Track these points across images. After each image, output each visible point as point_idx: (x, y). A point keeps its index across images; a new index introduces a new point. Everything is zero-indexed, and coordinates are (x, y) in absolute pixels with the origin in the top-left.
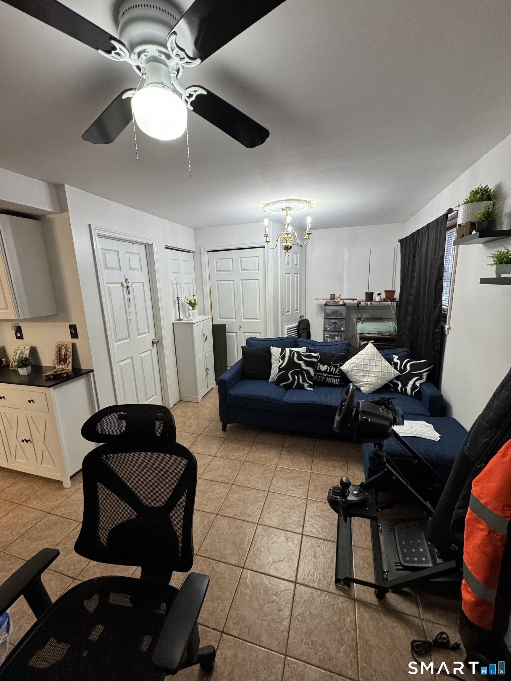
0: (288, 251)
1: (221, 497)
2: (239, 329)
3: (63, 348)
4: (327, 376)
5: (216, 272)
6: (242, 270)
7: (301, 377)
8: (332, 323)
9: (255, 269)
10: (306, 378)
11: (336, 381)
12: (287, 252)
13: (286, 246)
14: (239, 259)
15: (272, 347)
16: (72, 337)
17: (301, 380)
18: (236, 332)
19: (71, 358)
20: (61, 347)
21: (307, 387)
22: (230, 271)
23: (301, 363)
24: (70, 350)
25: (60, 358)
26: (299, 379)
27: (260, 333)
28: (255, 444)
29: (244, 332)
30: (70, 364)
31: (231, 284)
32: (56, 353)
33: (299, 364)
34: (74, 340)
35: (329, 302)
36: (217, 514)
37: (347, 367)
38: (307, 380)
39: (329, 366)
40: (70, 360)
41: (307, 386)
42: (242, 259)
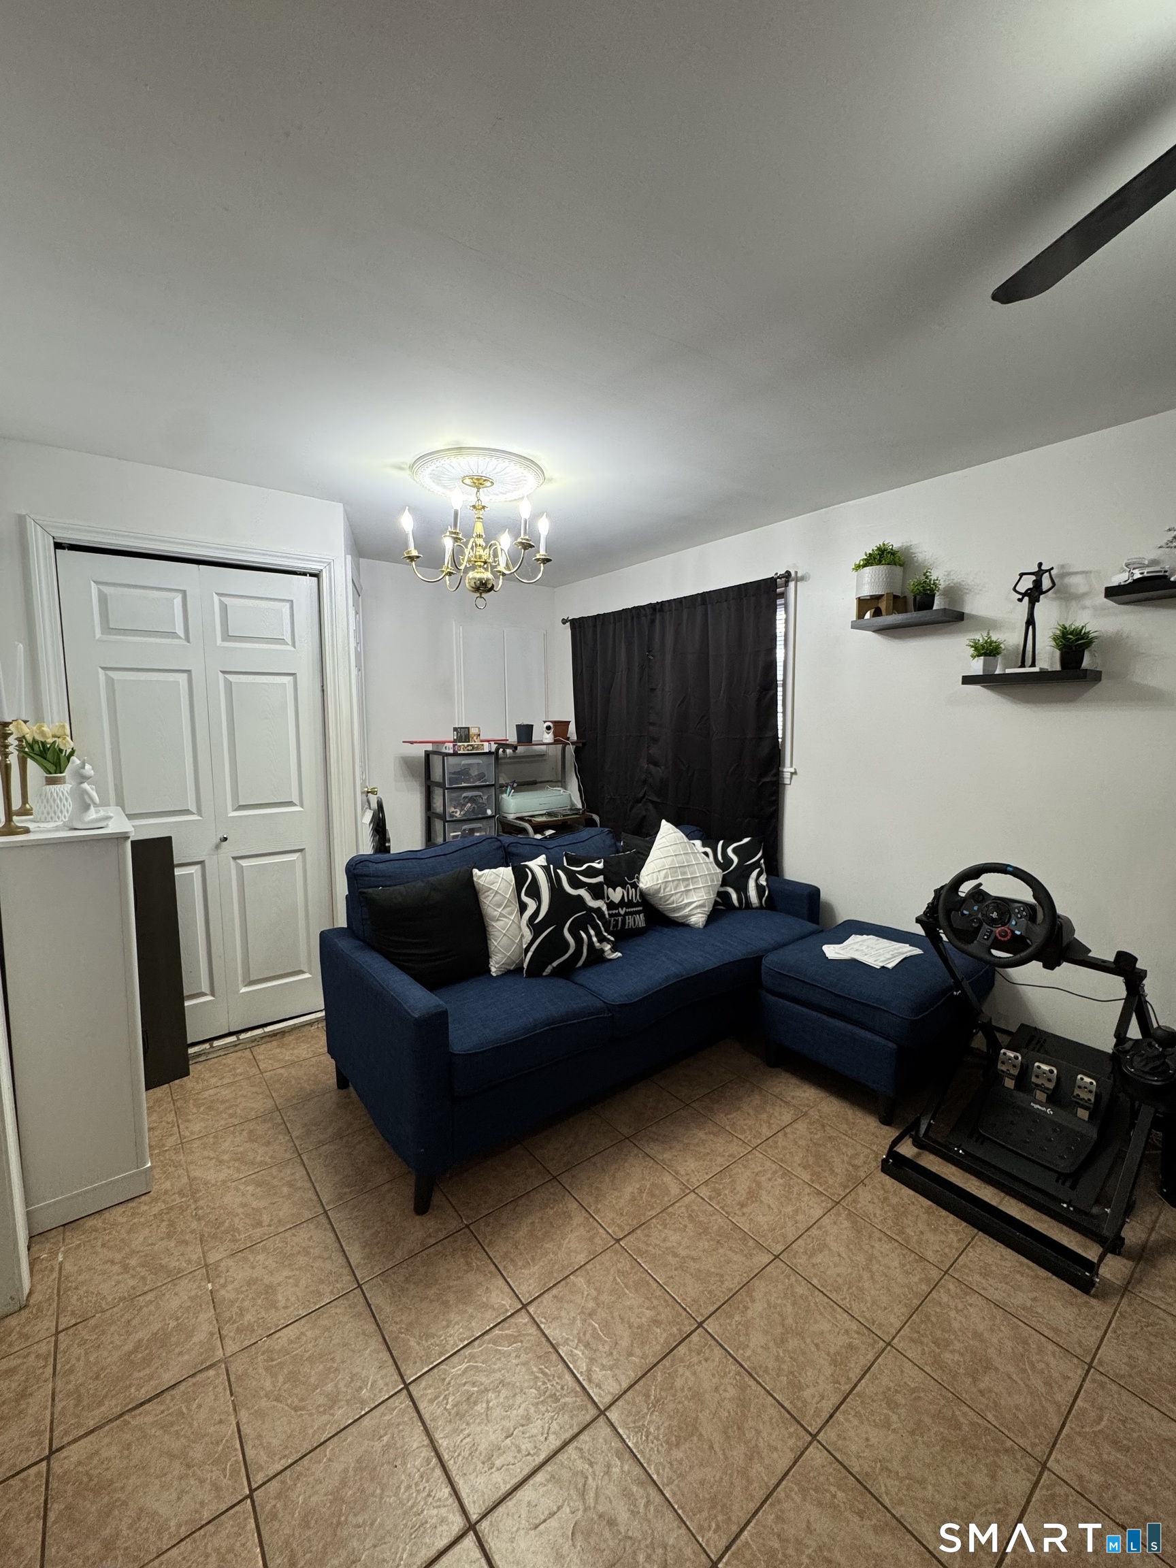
0: (483, 595)
2: (217, 847)
4: (627, 914)
6: (227, 637)
7: (592, 932)
8: (467, 800)
9: (281, 641)
10: (602, 929)
11: (640, 920)
12: (481, 597)
13: (480, 580)
14: (216, 598)
15: (475, 871)
17: (595, 939)
18: (202, 863)
21: (610, 952)
22: (173, 635)
23: (582, 892)
27: (301, 850)
29: (235, 858)
31: (178, 683)
33: (579, 897)
35: (460, 746)
38: (606, 934)
39: (624, 888)
41: (610, 949)
42: (226, 600)
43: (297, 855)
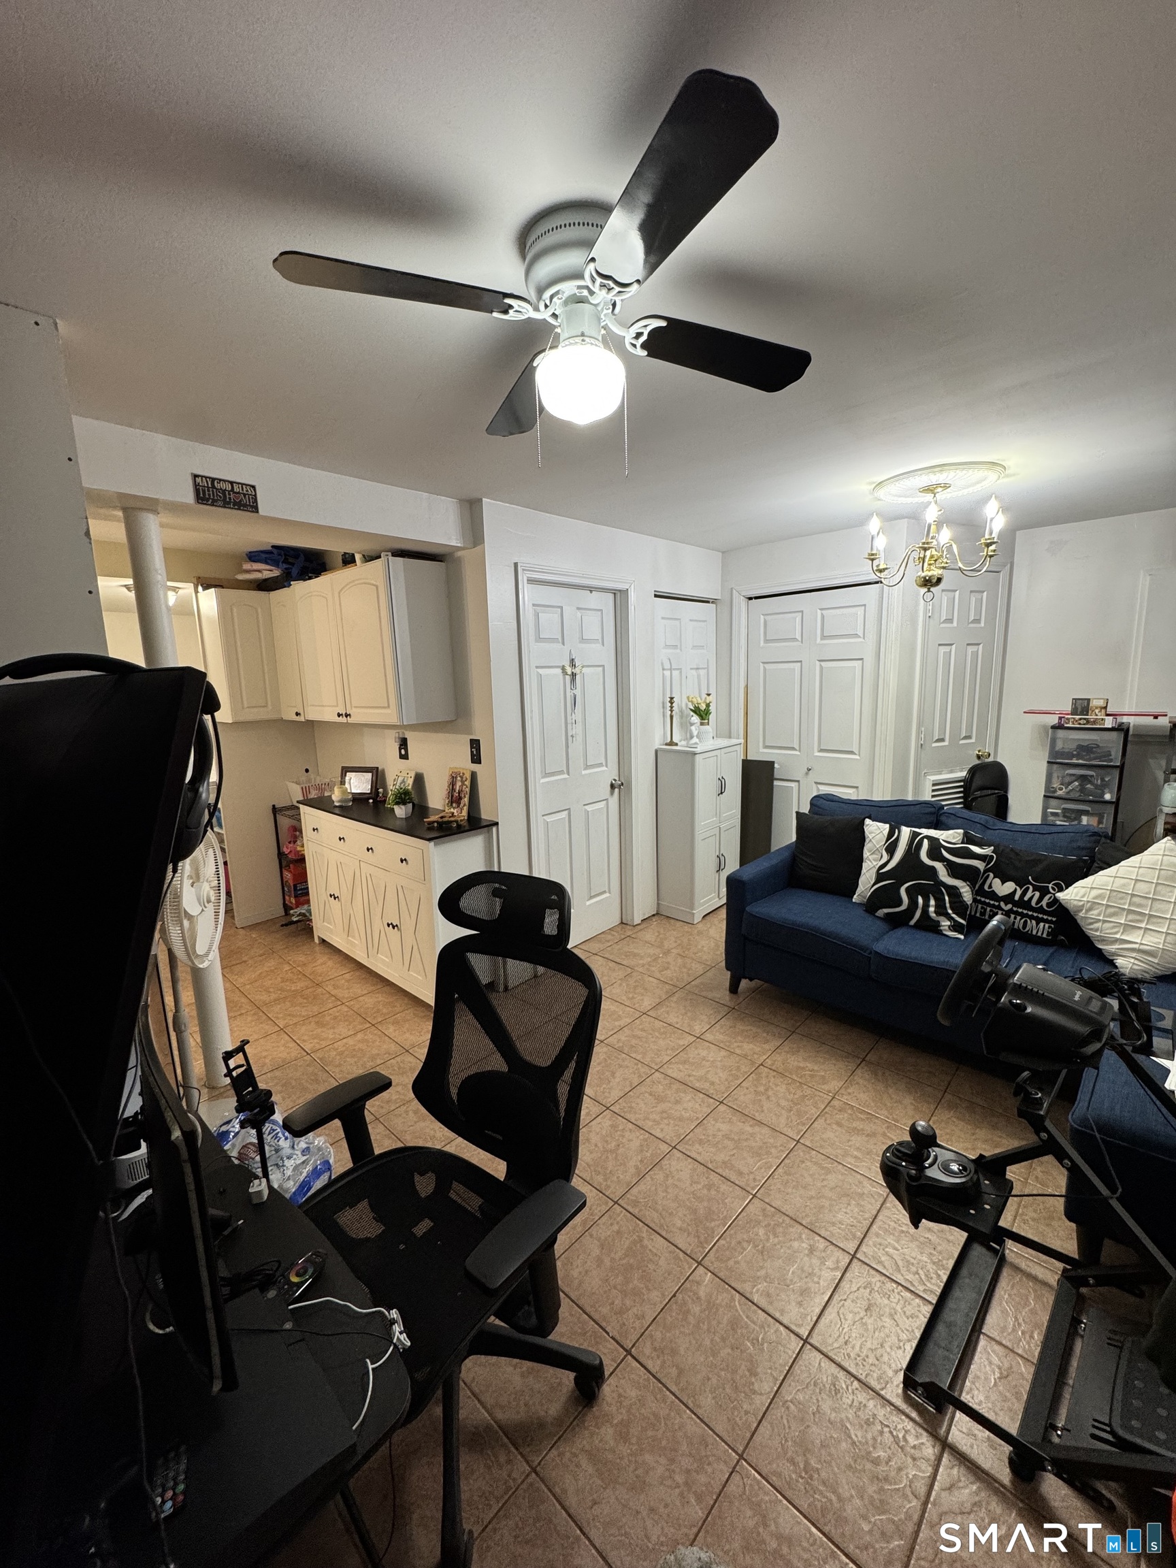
0: (932, 589)
1: (690, 1119)
2: (807, 774)
3: (459, 778)
4: (1011, 911)
5: (762, 643)
6: (823, 637)
7: (932, 902)
8: (1074, 778)
9: (856, 636)
10: (948, 905)
11: (1042, 930)
12: (929, 591)
13: (925, 578)
14: (819, 611)
15: (868, 821)
16: (473, 762)
17: (932, 909)
18: (798, 781)
19: (467, 796)
20: (456, 777)
21: (947, 928)
22: (795, 639)
23: (939, 866)
24: (468, 783)
25: (452, 796)
26: (926, 905)
27: (857, 787)
28: (794, 1036)
29: (816, 783)
30: (466, 808)
31: (794, 669)
32: (449, 787)
33: (933, 868)
34: (475, 767)
35: (1068, 719)
36: (674, 1147)
37: (1076, 895)
38: (950, 911)
39: (1020, 883)
40: (466, 800)
41: (949, 927)
42: (824, 612)
43: (854, 790)
